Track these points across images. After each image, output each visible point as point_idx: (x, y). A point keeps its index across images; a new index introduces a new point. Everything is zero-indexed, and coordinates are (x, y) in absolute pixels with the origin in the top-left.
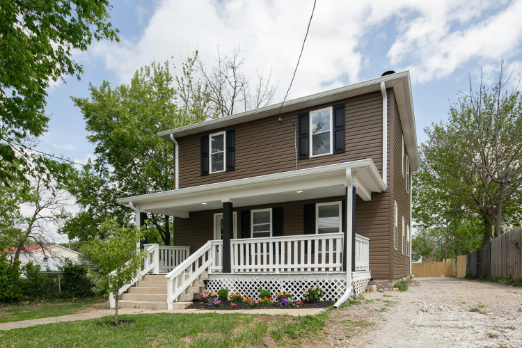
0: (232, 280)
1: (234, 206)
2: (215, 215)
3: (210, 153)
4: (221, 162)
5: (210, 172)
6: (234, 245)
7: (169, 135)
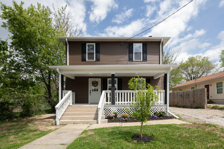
0: (116, 108)
1: (115, 76)
2: (89, 79)
3: (87, 52)
4: (93, 56)
5: (87, 60)
6: (116, 93)
7: (65, 39)
